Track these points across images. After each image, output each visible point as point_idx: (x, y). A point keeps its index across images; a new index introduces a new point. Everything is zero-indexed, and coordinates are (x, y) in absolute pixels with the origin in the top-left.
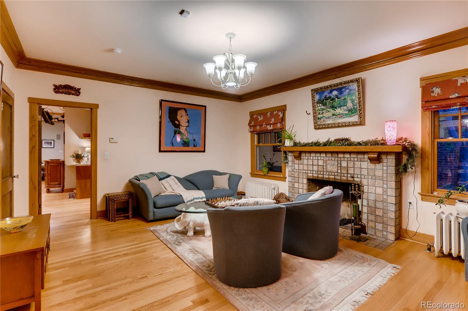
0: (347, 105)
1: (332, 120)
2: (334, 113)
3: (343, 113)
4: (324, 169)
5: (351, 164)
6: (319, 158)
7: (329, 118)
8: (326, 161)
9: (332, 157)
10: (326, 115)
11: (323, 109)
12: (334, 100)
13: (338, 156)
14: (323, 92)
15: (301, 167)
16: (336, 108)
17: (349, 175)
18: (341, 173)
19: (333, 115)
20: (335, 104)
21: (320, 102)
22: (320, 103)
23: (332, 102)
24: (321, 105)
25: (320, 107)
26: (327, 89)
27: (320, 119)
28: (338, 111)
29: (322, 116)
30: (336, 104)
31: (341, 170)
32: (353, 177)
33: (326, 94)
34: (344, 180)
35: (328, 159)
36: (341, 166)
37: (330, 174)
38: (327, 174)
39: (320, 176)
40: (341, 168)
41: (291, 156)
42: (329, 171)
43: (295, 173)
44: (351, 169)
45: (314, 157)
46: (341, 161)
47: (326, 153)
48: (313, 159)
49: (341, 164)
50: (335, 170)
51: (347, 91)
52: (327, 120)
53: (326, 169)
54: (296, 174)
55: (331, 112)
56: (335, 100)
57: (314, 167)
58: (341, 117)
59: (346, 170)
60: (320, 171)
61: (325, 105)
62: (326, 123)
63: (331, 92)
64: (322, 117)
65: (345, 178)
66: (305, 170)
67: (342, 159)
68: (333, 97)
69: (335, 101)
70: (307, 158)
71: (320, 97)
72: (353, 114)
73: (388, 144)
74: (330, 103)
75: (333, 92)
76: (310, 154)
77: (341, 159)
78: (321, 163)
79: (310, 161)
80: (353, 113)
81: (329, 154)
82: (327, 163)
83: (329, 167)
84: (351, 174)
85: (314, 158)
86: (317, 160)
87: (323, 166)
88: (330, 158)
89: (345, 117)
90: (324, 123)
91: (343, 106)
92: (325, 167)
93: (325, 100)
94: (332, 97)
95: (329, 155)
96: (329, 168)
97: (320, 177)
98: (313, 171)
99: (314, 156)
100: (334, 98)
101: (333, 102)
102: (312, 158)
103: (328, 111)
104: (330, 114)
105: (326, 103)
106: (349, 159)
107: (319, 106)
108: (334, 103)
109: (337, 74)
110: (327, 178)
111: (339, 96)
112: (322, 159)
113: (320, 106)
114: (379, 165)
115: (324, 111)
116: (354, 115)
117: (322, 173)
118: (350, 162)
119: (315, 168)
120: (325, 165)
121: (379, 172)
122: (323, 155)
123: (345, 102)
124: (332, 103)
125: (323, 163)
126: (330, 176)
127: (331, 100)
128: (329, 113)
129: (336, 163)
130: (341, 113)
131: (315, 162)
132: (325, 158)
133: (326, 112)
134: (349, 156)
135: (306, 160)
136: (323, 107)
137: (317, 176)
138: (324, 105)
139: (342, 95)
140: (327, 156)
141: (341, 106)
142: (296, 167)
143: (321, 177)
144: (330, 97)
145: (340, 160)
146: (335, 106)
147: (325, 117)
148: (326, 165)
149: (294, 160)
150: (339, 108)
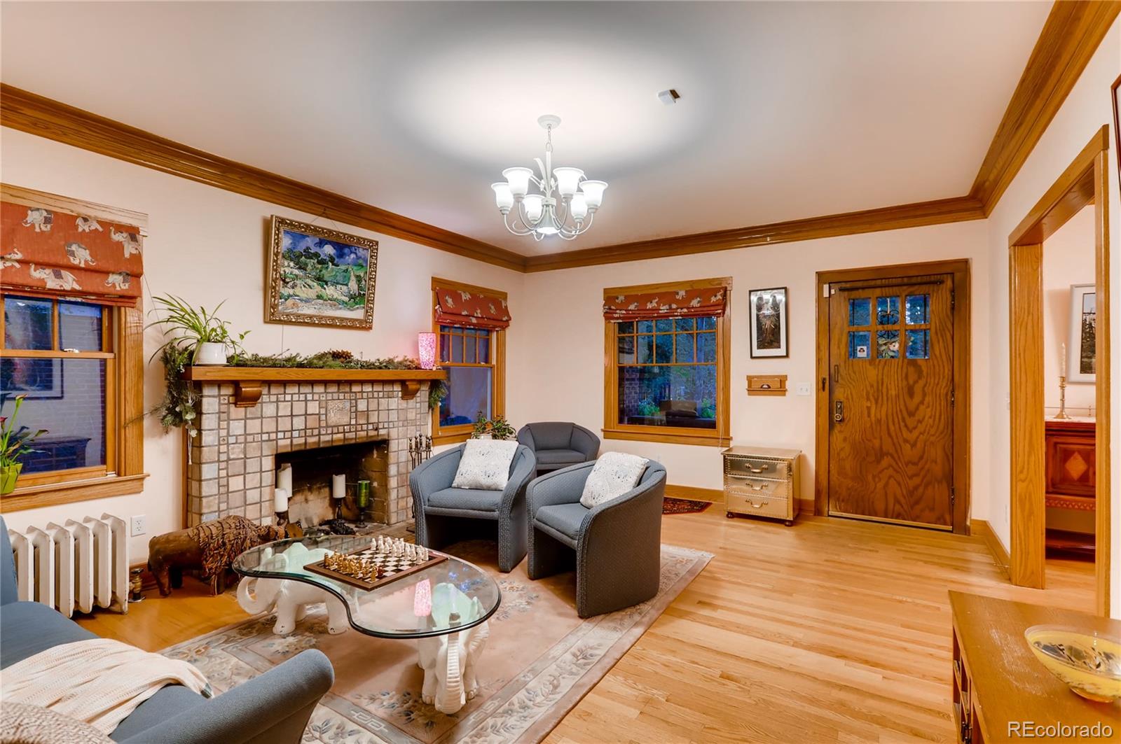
0: (349, 284)
1: (315, 308)
2: (320, 293)
3: (339, 298)
4: (322, 422)
5: (373, 406)
6: (310, 397)
7: (307, 301)
8: (327, 403)
9: (338, 392)
10: (302, 292)
11: (297, 276)
12: (324, 264)
13: (351, 390)
14: (303, 237)
15: (254, 426)
16: (327, 284)
17: (371, 427)
18: (356, 424)
19: (317, 296)
20: (327, 275)
21: (292, 256)
22: (291, 260)
23: (320, 266)
24: (292, 264)
25: (291, 270)
26: (315, 235)
27: (286, 300)
28: (330, 291)
29: (291, 292)
30: (329, 275)
31: (356, 418)
32: (377, 429)
33: (310, 242)
34: (362, 438)
35: (329, 397)
36: (356, 409)
37: (335, 430)
38: (328, 432)
39: (311, 440)
40: (356, 415)
41: (214, 396)
42: (332, 424)
43: (233, 449)
44: (373, 415)
45: (294, 396)
46: (356, 400)
47: (326, 383)
48: (292, 401)
49: (356, 406)
50: (345, 420)
51: (353, 256)
52: (303, 304)
53: (326, 422)
54: (237, 450)
55: (315, 290)
56: (326, 266)
57: (294, 422)
58: (335, 305)
59: (366, 416)
60: (312, 429)
61: (302, 267)
62: (299, 312)
63: (321, 243)
64: (292, 296)
65: (363, 434)
66: (267, 433)
67: (359, 396)
68: (325, 258)
69: (327, 268)
70: (273, 398)
71: (294, 244)
72: (357, 306)
73: (423, 367)
74: (314, 267)
75: (326, 246)
76: (285, 389)
77: (356, 395)
78: (313, 408)
79: (285, 406)
80: (357, 304)
81: (333, 386)
82: (329, 407)
83: (332, 415)
84: (373, 423)
85: (296, 397)
86: (304, 402)
87: (319, 414)
88: (335, 396)
89: (341, 308)
90: (295, 311)
91: (342, 284)
92: (323, 417)
93: (303, 257)
94: (322, 256)
95: (333, 389)
96: (334, 418)
97: (310, 443)
98: (292, 430)
99: (295, 394)
100: (325, 260)
101: (322, 268)
102: (288, 398)
103: (308, 285)
104: (311, 293)
105: (307, 265)
106: (370, 395)
107: (286, 264)
108: (324, 271)
109: (327, 209)
110: (328, 441)
111: (336, 260)
112: (318, 399)
113: (289, 266)
114: (412, 401)
115: (298, 282)
116: (358, 308)
117: (316, 432)
118: (372, 400)
119: (299, 423)
120: (323, 411)
121: (412, 412)
122: (319, 389)
123: (345, 277)
124: (321, 271)
125: (320, 408)
126: (335, 436)
127: (319, 262)
128: (310, 289)
129: (348, 405)
130: (335, 297)
131: (299, 408)
132: (324, 395)
133: (304, 286)
134: (371, 390)
135: (270, 405)
136: (296, 272)
137: (304, 441)
138: (300, 268)
139: (342, 260)
140: (329, 390)
141: (338, 283)
142: (237, 428)
143: (314, 443)
144: (316, 255)
145: (354, 398)
146: (326, 278)
147: (298, 296)
148: (326, 411)
149: (229, 409)
150: (333, 285)
